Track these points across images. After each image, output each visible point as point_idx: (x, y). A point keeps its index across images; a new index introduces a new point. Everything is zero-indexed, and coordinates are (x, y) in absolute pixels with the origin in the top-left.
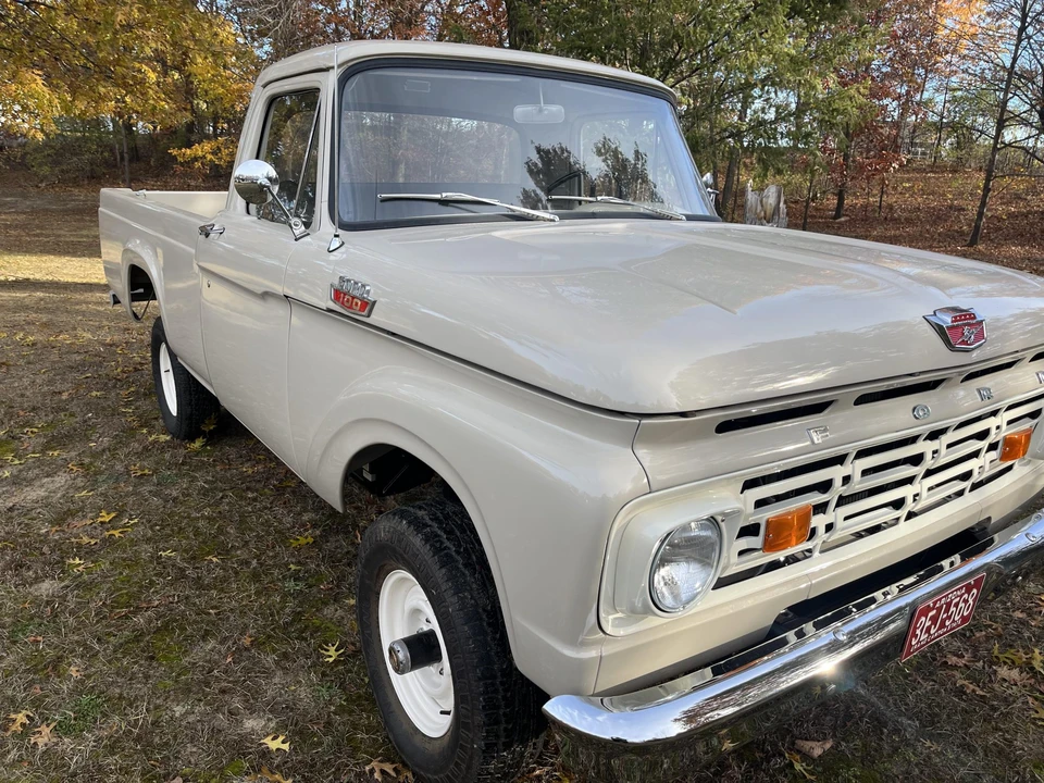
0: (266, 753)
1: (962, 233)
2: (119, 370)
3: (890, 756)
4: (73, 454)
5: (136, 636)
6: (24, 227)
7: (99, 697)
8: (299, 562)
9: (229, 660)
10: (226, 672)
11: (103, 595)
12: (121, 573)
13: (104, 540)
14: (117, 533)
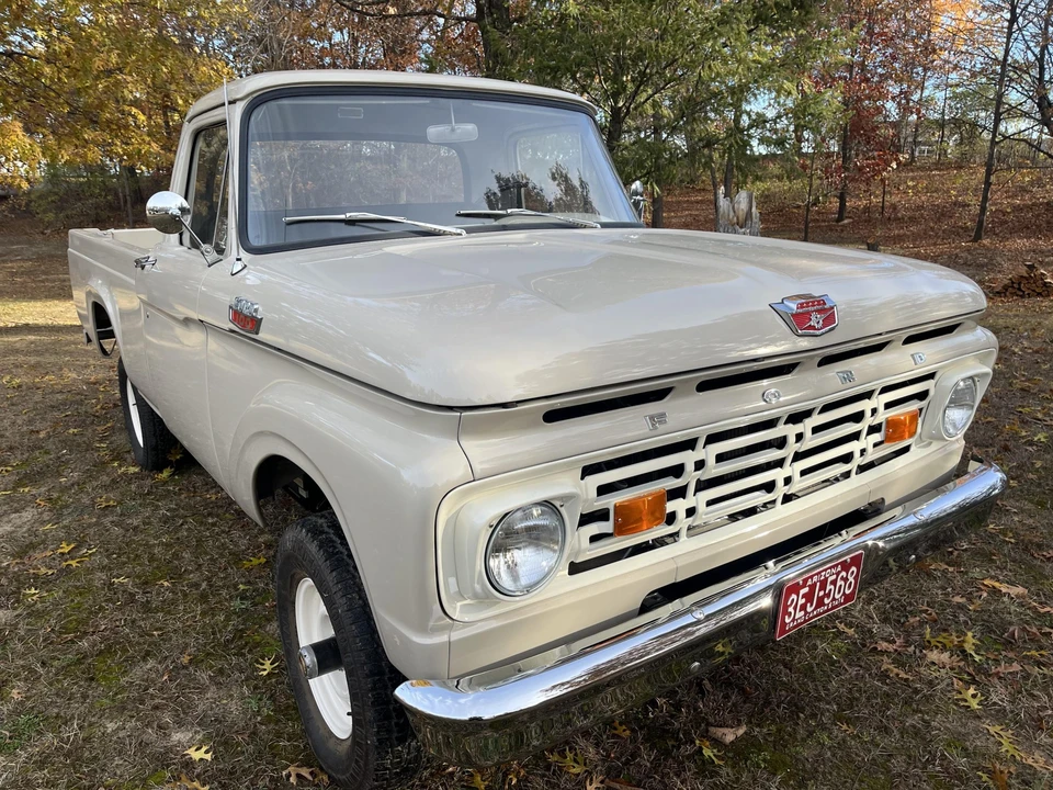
0: (189, 764)
1: (966, 229)
2: (99, 407)
3: (804, 740)
4: (43, 489)
5: (78, 659)
6: (28, 273)
7: (37, 717)
8: (249, 582)
9: (166, 677)
10: (161, 689)
11: (53, 622)
12: (72, 601)
13: (60, 571)
14: (74, 563)
